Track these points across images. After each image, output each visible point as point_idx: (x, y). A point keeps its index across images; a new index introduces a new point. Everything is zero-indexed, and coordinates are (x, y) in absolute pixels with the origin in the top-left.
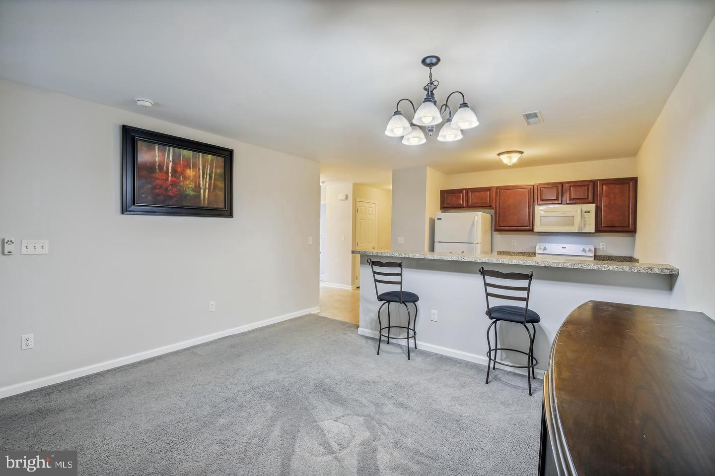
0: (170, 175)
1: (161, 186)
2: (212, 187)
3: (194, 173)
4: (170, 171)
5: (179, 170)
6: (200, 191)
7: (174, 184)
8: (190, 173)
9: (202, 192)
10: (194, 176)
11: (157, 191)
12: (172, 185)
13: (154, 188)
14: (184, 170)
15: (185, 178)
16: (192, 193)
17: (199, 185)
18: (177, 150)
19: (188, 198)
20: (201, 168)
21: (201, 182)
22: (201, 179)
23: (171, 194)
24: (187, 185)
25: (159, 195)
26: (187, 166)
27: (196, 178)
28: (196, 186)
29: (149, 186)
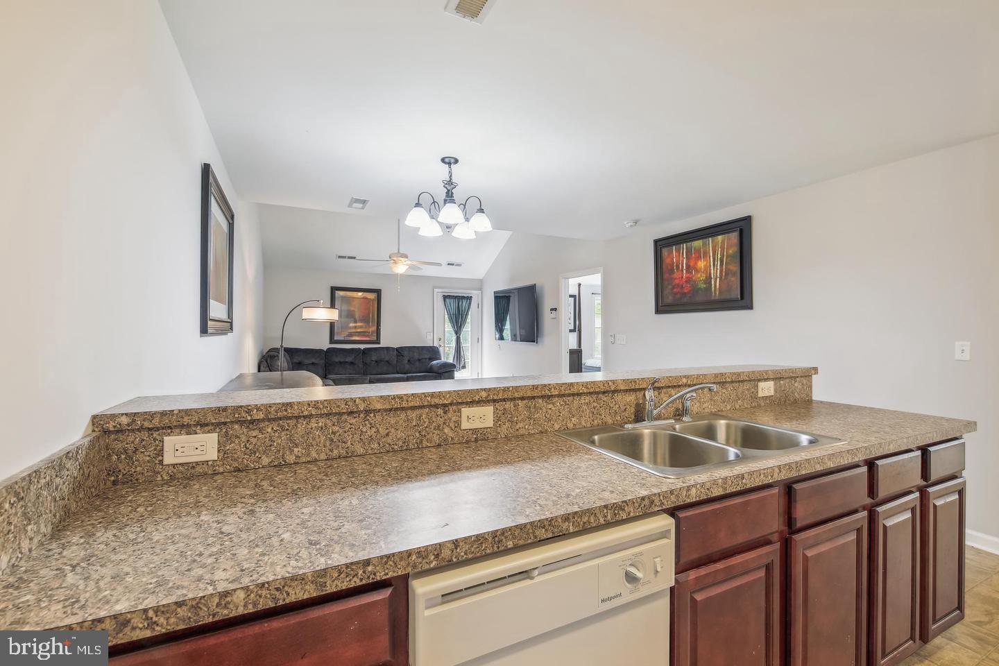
0: (684, 271)
1: (678, 286)
2: (724, 274)
3: (705, 263)
4: (685, 268)
5: (692, 264)
6: (711, 281)
7: (688, 280)
8: (701, 264)
9: (713, 282)
10: (705, 266)
11: (675, 290)
12: (686, 281)
13: (673, 288)
14: (696, 263)
15: (697, 271)
16: (703, 286)
17: (710, 274)
18: (689, 244)
19: (700, 292)
20: (711, 255)
21: (712, 272)
22: (712, 268)
23: (686, 291)
24: (699, 278)
25: (676, 294)
26: (699, 258)
27: (707, 268)
28: (706, 277)
29: (670, 287)
